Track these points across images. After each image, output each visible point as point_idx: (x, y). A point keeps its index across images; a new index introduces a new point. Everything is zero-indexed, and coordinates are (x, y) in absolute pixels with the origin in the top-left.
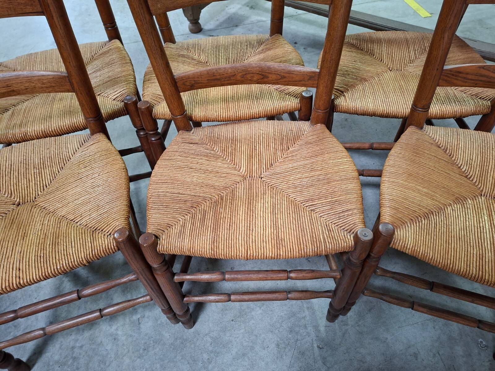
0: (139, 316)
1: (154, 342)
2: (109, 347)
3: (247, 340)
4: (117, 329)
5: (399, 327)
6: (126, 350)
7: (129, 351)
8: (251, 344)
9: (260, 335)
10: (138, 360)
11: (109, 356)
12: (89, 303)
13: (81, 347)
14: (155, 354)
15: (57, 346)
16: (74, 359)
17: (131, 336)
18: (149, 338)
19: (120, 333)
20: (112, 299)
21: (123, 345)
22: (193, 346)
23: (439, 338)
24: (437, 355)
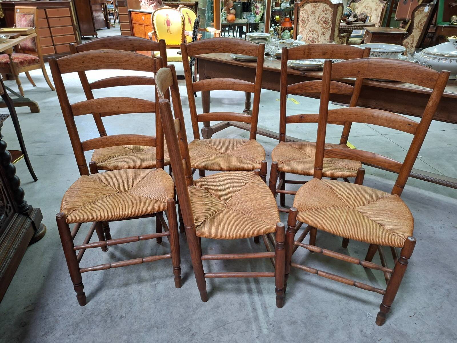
0: (156, 282)
1: (164, 296)
2: (136, 297)
3: (221, 300)
4: (142, 288)
5: (317, 302)
6: (146, 299)
7: (148, 299)
8: (223, 302)
9: (230, 298)
10: (153, 304)
11: (135, 301)
12: (126, 274)
13: (119, 295)
14: (164, 302)
15: (104, 294)
16: (114, 301)
17: (150, 292)
18: (161, 294)
19: (143, 290)
20: (140, 273)
21: (145, 296)
22: (187, 300)
23: (342, 310)
24: (340, 318)
